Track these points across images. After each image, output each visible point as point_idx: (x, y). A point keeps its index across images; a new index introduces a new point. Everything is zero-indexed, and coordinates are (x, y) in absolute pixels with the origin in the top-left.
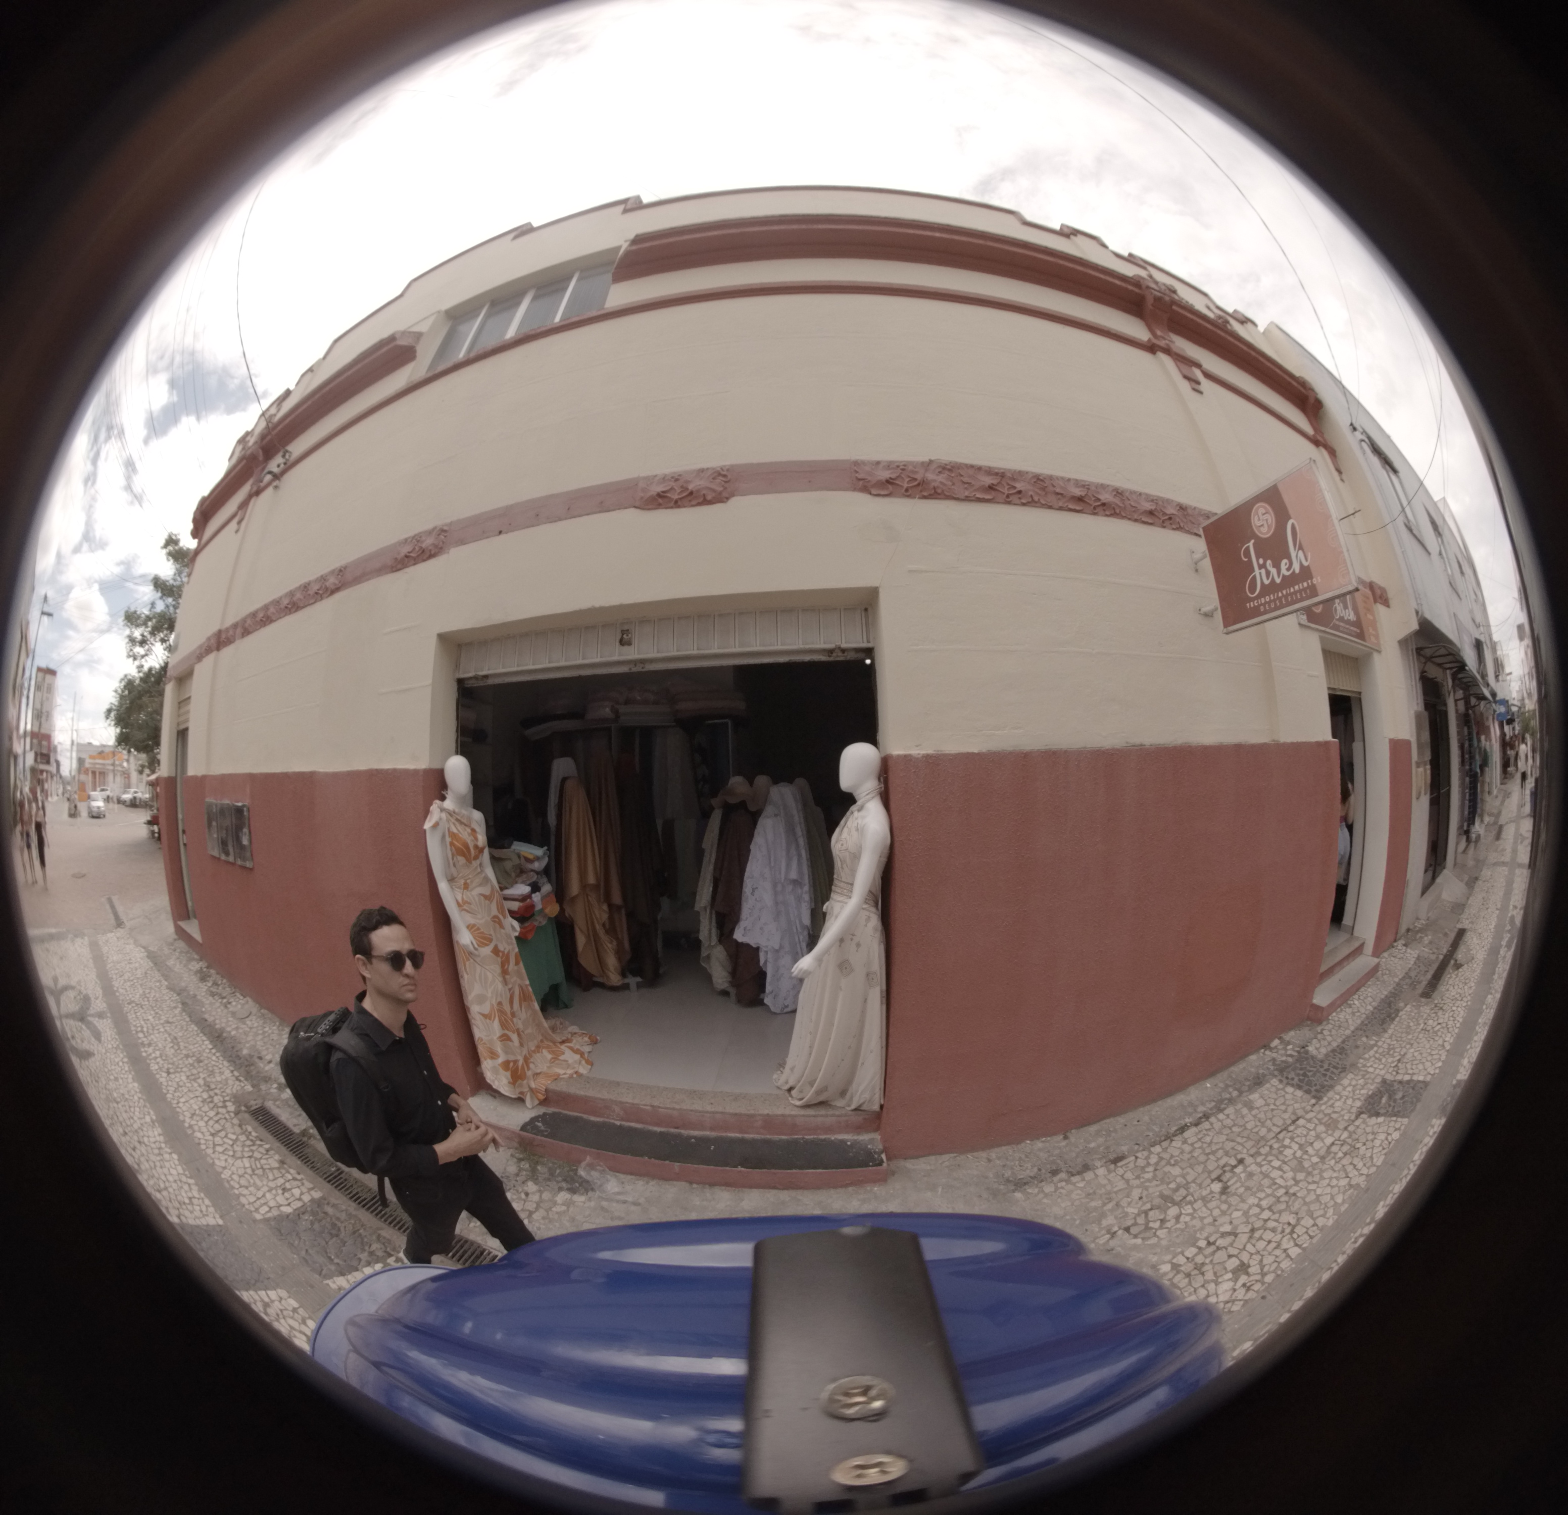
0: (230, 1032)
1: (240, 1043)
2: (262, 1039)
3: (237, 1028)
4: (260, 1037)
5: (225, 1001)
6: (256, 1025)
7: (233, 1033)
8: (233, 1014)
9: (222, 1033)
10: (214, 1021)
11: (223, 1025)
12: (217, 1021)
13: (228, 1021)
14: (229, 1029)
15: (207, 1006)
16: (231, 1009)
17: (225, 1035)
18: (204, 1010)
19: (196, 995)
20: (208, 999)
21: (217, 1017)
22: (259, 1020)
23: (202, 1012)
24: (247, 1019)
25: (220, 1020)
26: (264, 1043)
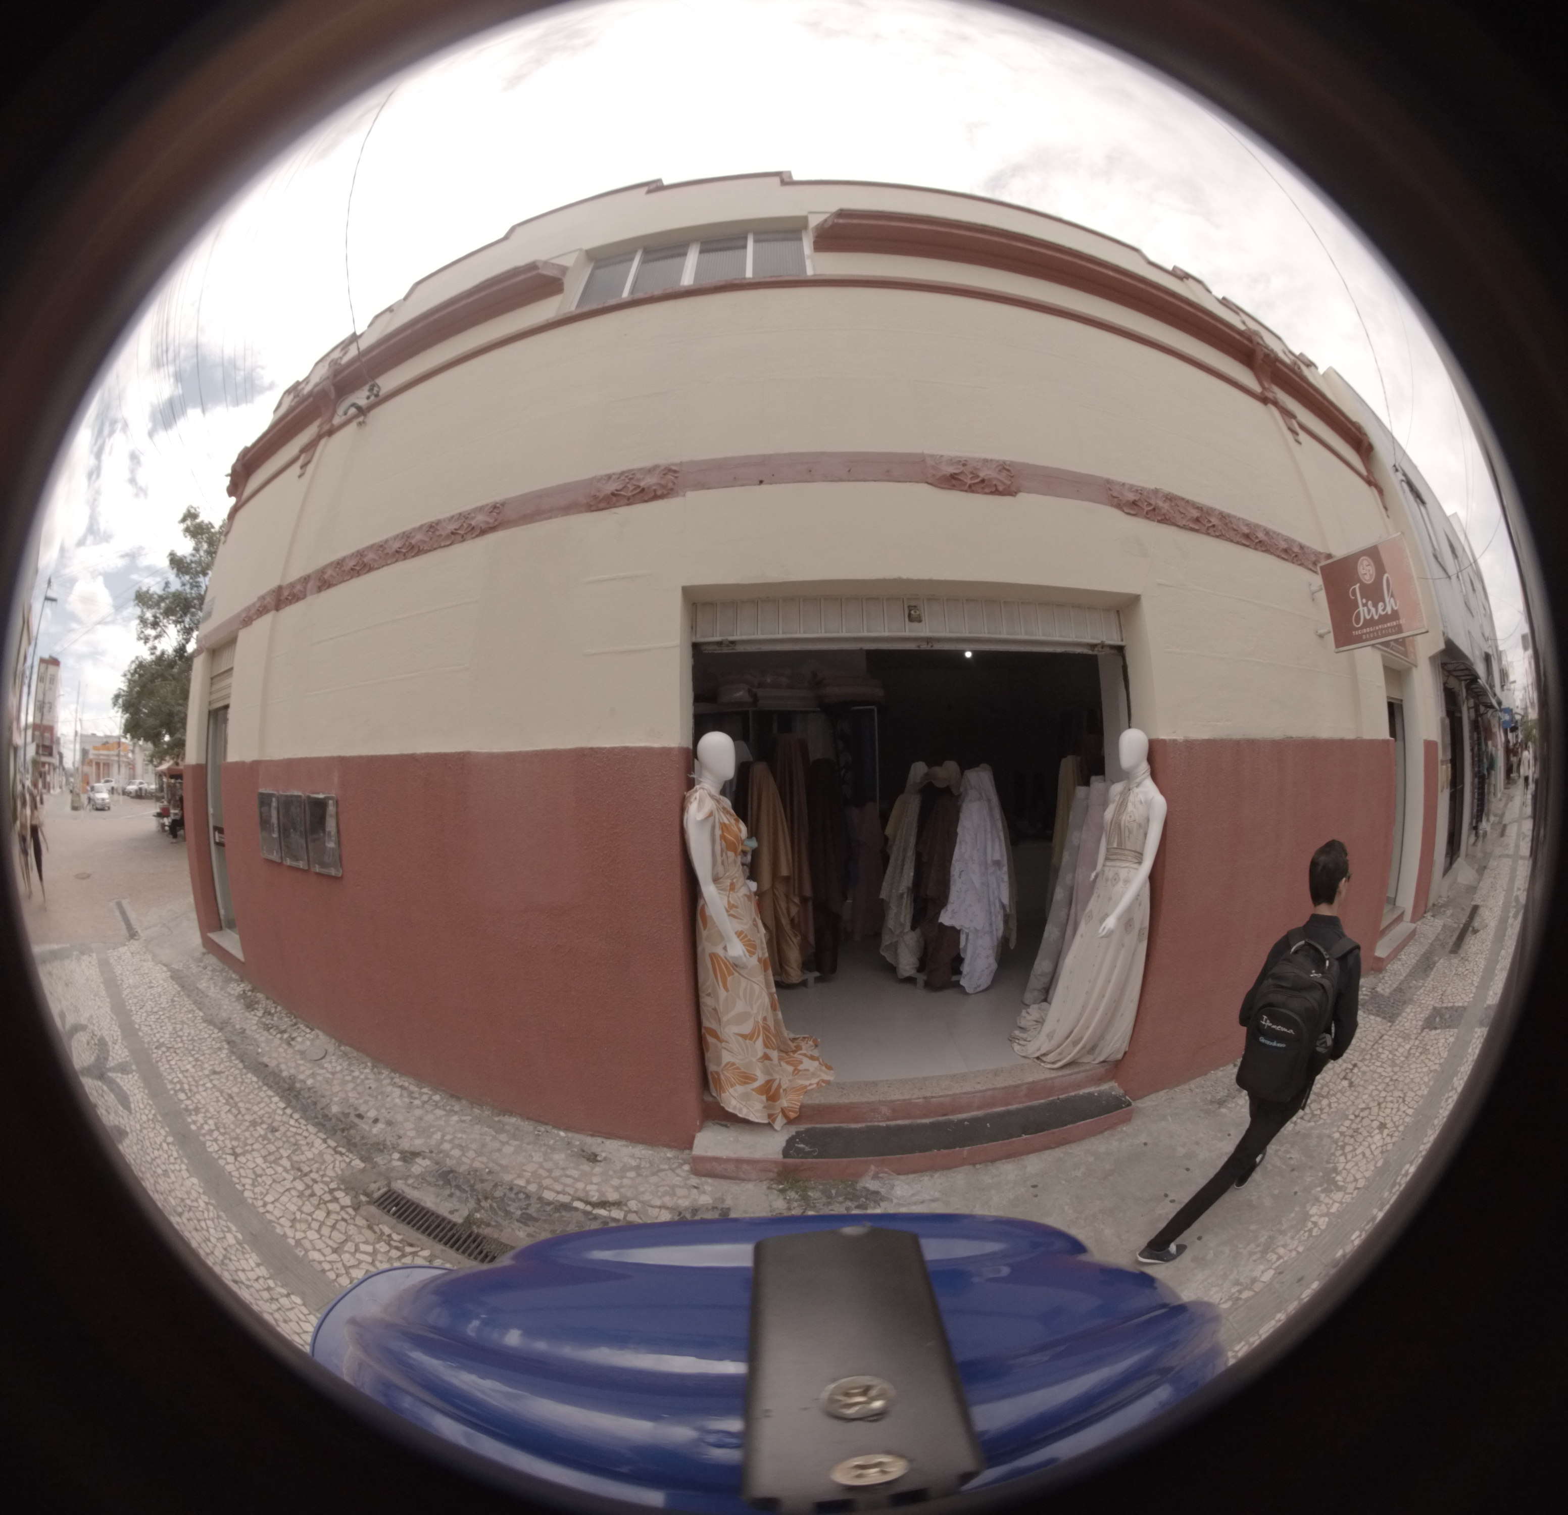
0: (304, 1082)
1: (323, 1097)
2: (354, 1089)
3: (313, 1075)
4: (350, 1086)
5: (286, 1036)
6: (339, 1068)
7: (310, 1082)
8: (302, 1053)
9: (294, 1083)
10: (278, 1066)
11: (293, 1071)
12: (283, 1067)
13: (298, 1066)
14: (301, 1077)
15: (263, 1045)
16: (297, 1048)
17: (298, 1085)
18: (260, 1050)
19: (245, 1030)
20: (262, 1035)
21: (281, 1060)
22: (340, 1061)
23: (258, 1054)
24: (323, 1061)
25: (286, 1064)
26: (359, 1093)
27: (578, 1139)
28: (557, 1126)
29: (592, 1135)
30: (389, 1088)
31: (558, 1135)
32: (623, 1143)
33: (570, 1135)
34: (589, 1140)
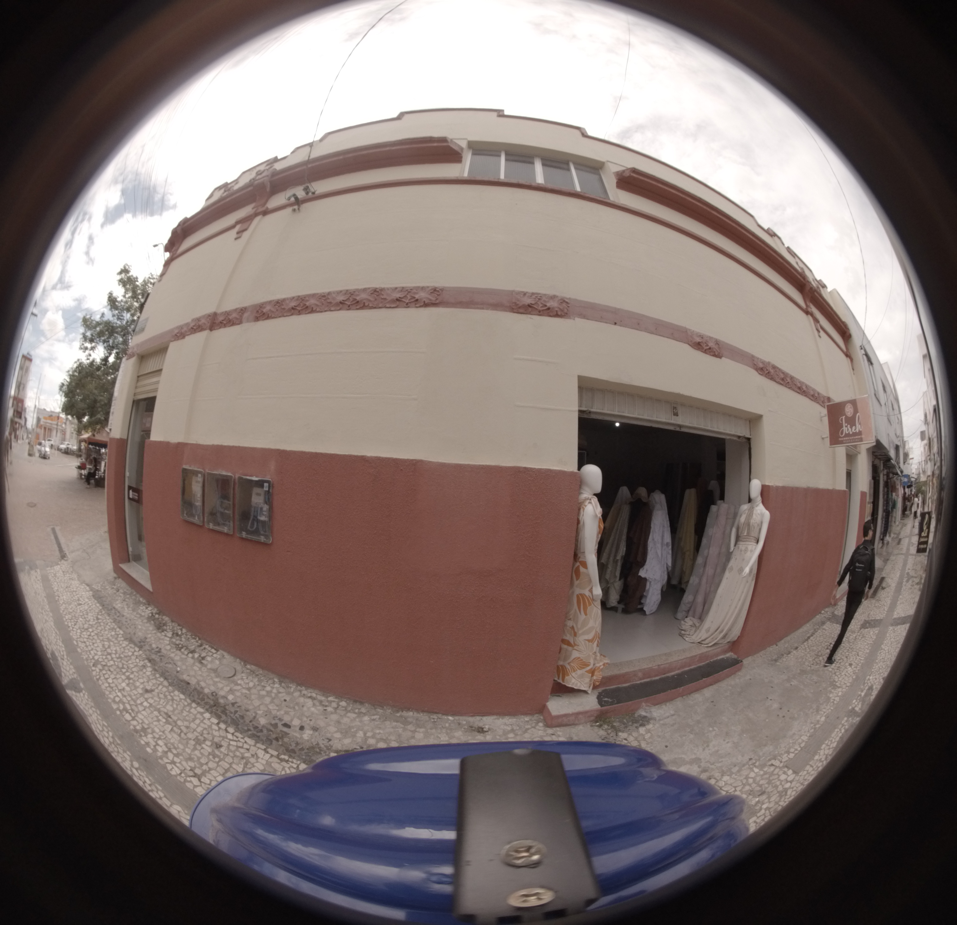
0: (224, 697)
1: (247, 711)
2: (272, 702)
3: (231, 691)
4: (268, 700)
5: (196, 655)
6: (251, 684)
7: (230, 697)
8: (216, 672)
9: (217, 699)
10: (198, 683)
11: (213, 688)
12: (203, 684)
13: (215, 683)
14: (222, 693)
15: (179, 663)
16: (209, 666)
17: (222, 701)
18: (179, 669)
19: (160, 649)
20: (176, 655)
21: (199, 678)
22: (250, 678)
23: (178, 672)
24: (235, 678)
25: (205, 682)
26: (277, 706)
27: (465, 720)
28: (447, 714)
29: (472, 716)
30: (302, 700)
31: (449, 720)
32: (495, 717)
33: (457, 718)
34: (471, 719)
